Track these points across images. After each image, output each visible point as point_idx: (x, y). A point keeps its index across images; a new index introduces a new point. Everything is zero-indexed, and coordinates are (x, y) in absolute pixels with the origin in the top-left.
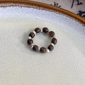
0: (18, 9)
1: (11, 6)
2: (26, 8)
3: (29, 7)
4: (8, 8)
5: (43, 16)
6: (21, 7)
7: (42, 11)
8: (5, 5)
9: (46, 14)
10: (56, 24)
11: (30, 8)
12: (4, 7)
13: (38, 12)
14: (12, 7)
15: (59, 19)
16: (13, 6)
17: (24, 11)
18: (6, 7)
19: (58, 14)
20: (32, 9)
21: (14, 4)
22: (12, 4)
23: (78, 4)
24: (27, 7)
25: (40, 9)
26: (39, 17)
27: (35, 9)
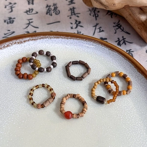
0: (48, 40)
1: (41, 38)
2: (55, 39)
4: (39, 41)
5: (72, 45)
6: (51, 38)
7: (70, 40)
8: (36, 38)
9: (74, 42)
10: (84, 51)
11: (59, 39)
12: (35, 40)
13: (66, 42)
16: (43, 38)
17: (54, 41)
18: (37, 39)
19: (85, 42)
20: (61, 39)
23: (100, 32)
25: (68, 39)
26: (68, 46)
27: (64, 39)
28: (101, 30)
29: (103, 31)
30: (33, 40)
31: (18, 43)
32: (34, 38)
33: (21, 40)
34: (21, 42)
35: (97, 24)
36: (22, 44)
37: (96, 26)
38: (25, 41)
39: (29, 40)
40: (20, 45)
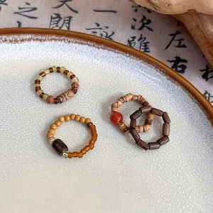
0: (63, 45)
1: (52, 39)
2: (77, 45)
3: (82, 44)
4: (47, 43)
5: (104, 60)
6: (69, 42)
7: (102, 51)
8: (44, 38)
9: (109, 56)
10: (124, 74)
11: (84, 46)
12: (41, 40)
13: (95, 53)
14: (53, 41)
15: (130, 66)
16: (55, 40)
17: (74, 48)
18: (44, 41)
19: (129, 58)
20: (86, 46)
21: (57, 38)
22: (54, 37)
23: (179, 46)
24: (79, 43)
25: (99, 48)
26: (96, 61)
27: (92, 48)
28: (182, 44)
29: (184, 46)
30: (37, 40)
31: (11, 41)
32: (40, 37)
33: (16, 36)
34: (16, 41)
35: (178, 33)
36: (17, 44)
37: (174, 35)
38: (22, 41)
39: (29, 40)
40: (13, 45)
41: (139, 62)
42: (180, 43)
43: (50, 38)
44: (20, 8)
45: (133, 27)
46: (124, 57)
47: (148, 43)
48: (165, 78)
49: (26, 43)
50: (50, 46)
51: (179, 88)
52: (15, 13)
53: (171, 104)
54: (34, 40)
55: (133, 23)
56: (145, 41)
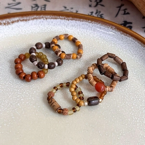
0: (43, 22)
1: (34, 19)
2: (52, 20)
3: (56, 18)
4: (31, 22)
5: (73, 28)
6: (47, 19)
7: (71, 21)
8: (28, 18)
9: (76, 24)
11: (57, 20)
12: (26, 20)
13: (66, 24)
14: (35, 20)
15: (93, 29)
16: (36, 18)
17: (50, 23)
18: (29, 20)
19: (91, 24)
20: (59, 20)
21: (37, 17)
22: (35, 16)
24: (54, 18)
25: (69, 20)
27: (63, 20)
28: (126, 12)
29: (128, 13)
30: (23, 20)
31: (5, 24)
32: (25, 18)
33: (8, 20)
34: (9, 23)
35: (122, 5)
36: (9, 26)
37: (120, 7)
38: (13, 22)
39: (18, 21)
40: (7, 26)
41: (99, 25)
42: (125, 12)
43: (32, 17)
44: (9, 4)
45: (90, 6)
46: (87, 23)
47: (102, 14)
48: (119, 33)
49: (16, 24)
50: (33, 24)
51: (131, 38)
52: (6, 8)
53: (126, 51)
54: (21, 21)
55: (90, 3)
56: (100, 14)
